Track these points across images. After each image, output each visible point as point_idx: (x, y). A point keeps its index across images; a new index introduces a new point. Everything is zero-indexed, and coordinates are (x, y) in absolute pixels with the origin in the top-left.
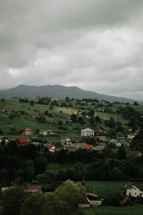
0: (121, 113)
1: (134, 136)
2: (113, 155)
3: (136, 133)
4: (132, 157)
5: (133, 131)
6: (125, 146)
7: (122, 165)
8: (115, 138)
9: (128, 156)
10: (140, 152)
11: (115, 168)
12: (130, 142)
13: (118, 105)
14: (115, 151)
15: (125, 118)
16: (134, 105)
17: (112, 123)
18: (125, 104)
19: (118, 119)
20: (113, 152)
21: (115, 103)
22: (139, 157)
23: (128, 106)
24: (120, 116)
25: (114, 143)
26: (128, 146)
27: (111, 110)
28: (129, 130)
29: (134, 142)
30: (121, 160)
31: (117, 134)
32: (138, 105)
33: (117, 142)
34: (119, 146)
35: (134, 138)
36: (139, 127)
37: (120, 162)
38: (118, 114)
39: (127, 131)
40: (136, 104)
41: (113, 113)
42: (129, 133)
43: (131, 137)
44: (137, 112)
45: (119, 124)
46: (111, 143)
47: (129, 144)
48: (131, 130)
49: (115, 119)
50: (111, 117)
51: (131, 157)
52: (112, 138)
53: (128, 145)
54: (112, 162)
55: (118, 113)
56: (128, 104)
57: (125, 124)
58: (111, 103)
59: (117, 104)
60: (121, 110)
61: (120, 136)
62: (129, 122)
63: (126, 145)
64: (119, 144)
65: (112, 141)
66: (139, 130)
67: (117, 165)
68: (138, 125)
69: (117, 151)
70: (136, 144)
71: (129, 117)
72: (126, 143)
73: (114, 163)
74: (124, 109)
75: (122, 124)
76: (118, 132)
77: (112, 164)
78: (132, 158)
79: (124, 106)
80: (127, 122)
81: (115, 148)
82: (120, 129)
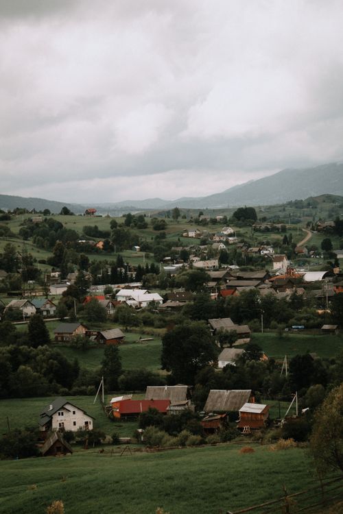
0: (31, 236)
1: (65, 289)
2: (17, 336)
3: (70, 280)
4: (62, 338)
5: (63, 277)
6: (45, 313)
7: (38, 358)
8: (20, 295)
9: (52, 336)
10: (82, 324)
11: (22, 367)
12: (56, 302)
13: (23, 218)
14: (21, 327)
15: (42, 247)
16: (61, 214)
17: (12, 260)
18: (41, 212)
19: (25, 251)
20: (15, 328)
21: (15, 212)
22: (78, 336)
23: (48, 217)
24: (30, 242)
25: (18, 308)
26: (52, 313)
27: (7, 230)
28: (52, 274)
29: (66, 302)
30: (35, 347)
31: (25, 286)
32: (72, 214)
33: (25, 305)
34: (29, 314)
35: (65, 294)
36: (76, 267)
37: (34, 351)
38: (26, 239)
39: (49, 277)
40: (66, 211)
41: (12, 236)
42: (54, 281)
43: (57, 291)
44: (70, 230)
45: (28, 261)
46: (11, 309)
47: (54, 308)
48: (57, 274)
49: (18, 250)
50: (9, 244)
51: (59, 339)
52: (11, 295)
53: (52, 310)
54: (14, 353)
55: (25, 235)
56: (47, 212)
57: (43, 262)
58: (7, 212)
59: (21, 213)
60: (32, 229)
61: (33, 290)
62: (51, 255)
63: (48, 311)
64: (30, 310)
65: (14, 302)
66: (76, 273)
67: (28, 359)
68: (75, 262)
69: (26, 325)
70: (70, 306)
71: (52, 244)
72: (48, 306)
73: (20, 356)
74: (37, 224)
75: (35, 261)
76: (26, 280)
77: (16, 359)
78: (62, 341)
79: (38, 218)
80: (46, 255)
81: (21, 319)
82: (32, 274)
